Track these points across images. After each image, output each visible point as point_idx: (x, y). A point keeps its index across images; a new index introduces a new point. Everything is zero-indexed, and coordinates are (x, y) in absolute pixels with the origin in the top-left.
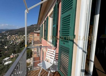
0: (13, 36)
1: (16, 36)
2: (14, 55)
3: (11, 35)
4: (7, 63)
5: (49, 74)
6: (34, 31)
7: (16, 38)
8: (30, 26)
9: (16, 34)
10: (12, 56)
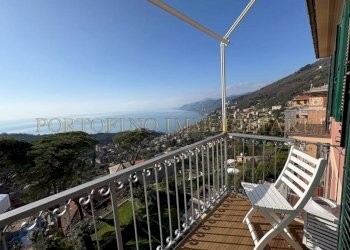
0: (245, 110)
1: (250, 111)
2: (245, 158)
3: (241, 110)
4: (230, 170)
5: (272, 230)
6: (309, 88)
7: (251, 115)
8: (299, 72)
9: (252, 104)
10: (240, 160)
